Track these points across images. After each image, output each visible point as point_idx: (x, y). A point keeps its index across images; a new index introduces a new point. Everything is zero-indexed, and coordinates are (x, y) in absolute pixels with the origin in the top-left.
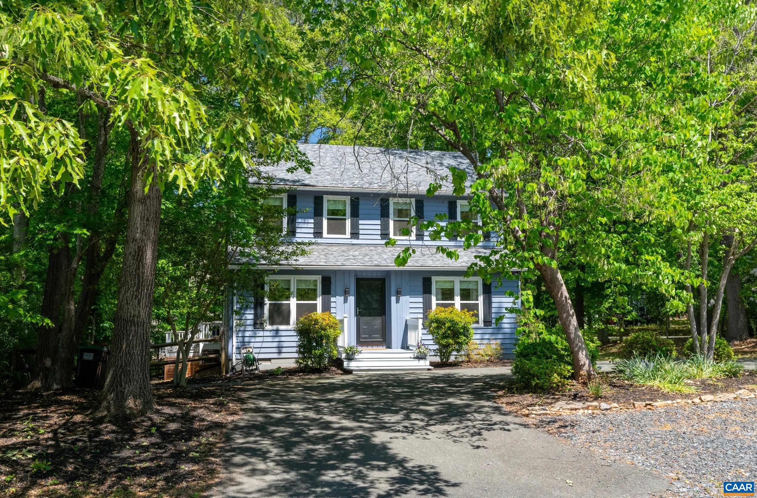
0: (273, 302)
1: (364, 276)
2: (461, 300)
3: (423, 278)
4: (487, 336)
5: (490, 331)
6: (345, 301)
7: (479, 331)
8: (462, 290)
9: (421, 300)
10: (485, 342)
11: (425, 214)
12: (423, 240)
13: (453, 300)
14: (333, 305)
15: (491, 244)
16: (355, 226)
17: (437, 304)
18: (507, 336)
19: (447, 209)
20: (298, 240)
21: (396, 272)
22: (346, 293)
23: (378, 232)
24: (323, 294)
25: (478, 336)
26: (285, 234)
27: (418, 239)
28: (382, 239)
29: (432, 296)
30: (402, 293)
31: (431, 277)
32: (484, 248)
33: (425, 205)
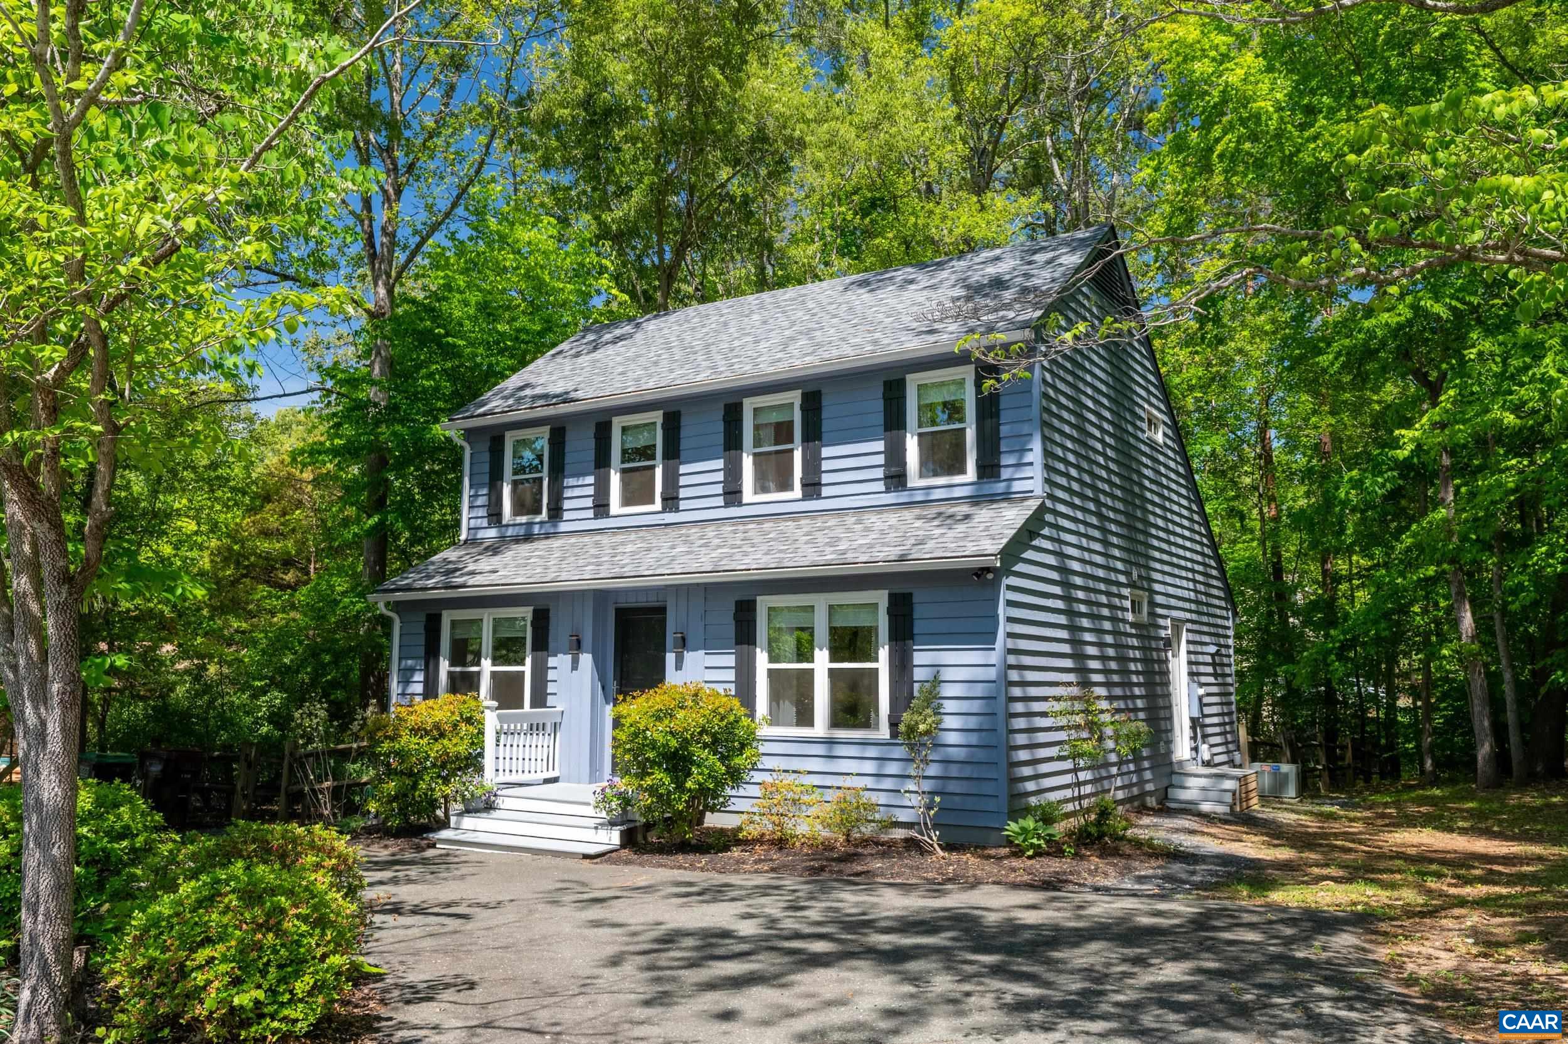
0: (458, 669)
1: (632, 602)
2: (832, 660)
3: (737, 603)
4: (893, 768)
5: (901, 752)
6: (575, 666)
7: (872, 752)
8: (833, 631)
9: (730, 660)
10: (888, 784)
11: (826, 426)
12: (819, 497)
13: (811, 659)
14: (551, 675)
15: (1000, 487)
16: (672, 481)
17: (770, 671)
18: (954, 771)
19: (880, 405)
20: (563, 527)
21: (677, 589)
22: (577, 646)
23: (719, 489)
24: (535, 648)
25: (869, 767)
26: (544, 515)
27: (806, 497)
28: (727, 505)
29: (758, 650)
30: (689, 642)
31: (759, 599)
32: (976, 500)
33: (824, 402)
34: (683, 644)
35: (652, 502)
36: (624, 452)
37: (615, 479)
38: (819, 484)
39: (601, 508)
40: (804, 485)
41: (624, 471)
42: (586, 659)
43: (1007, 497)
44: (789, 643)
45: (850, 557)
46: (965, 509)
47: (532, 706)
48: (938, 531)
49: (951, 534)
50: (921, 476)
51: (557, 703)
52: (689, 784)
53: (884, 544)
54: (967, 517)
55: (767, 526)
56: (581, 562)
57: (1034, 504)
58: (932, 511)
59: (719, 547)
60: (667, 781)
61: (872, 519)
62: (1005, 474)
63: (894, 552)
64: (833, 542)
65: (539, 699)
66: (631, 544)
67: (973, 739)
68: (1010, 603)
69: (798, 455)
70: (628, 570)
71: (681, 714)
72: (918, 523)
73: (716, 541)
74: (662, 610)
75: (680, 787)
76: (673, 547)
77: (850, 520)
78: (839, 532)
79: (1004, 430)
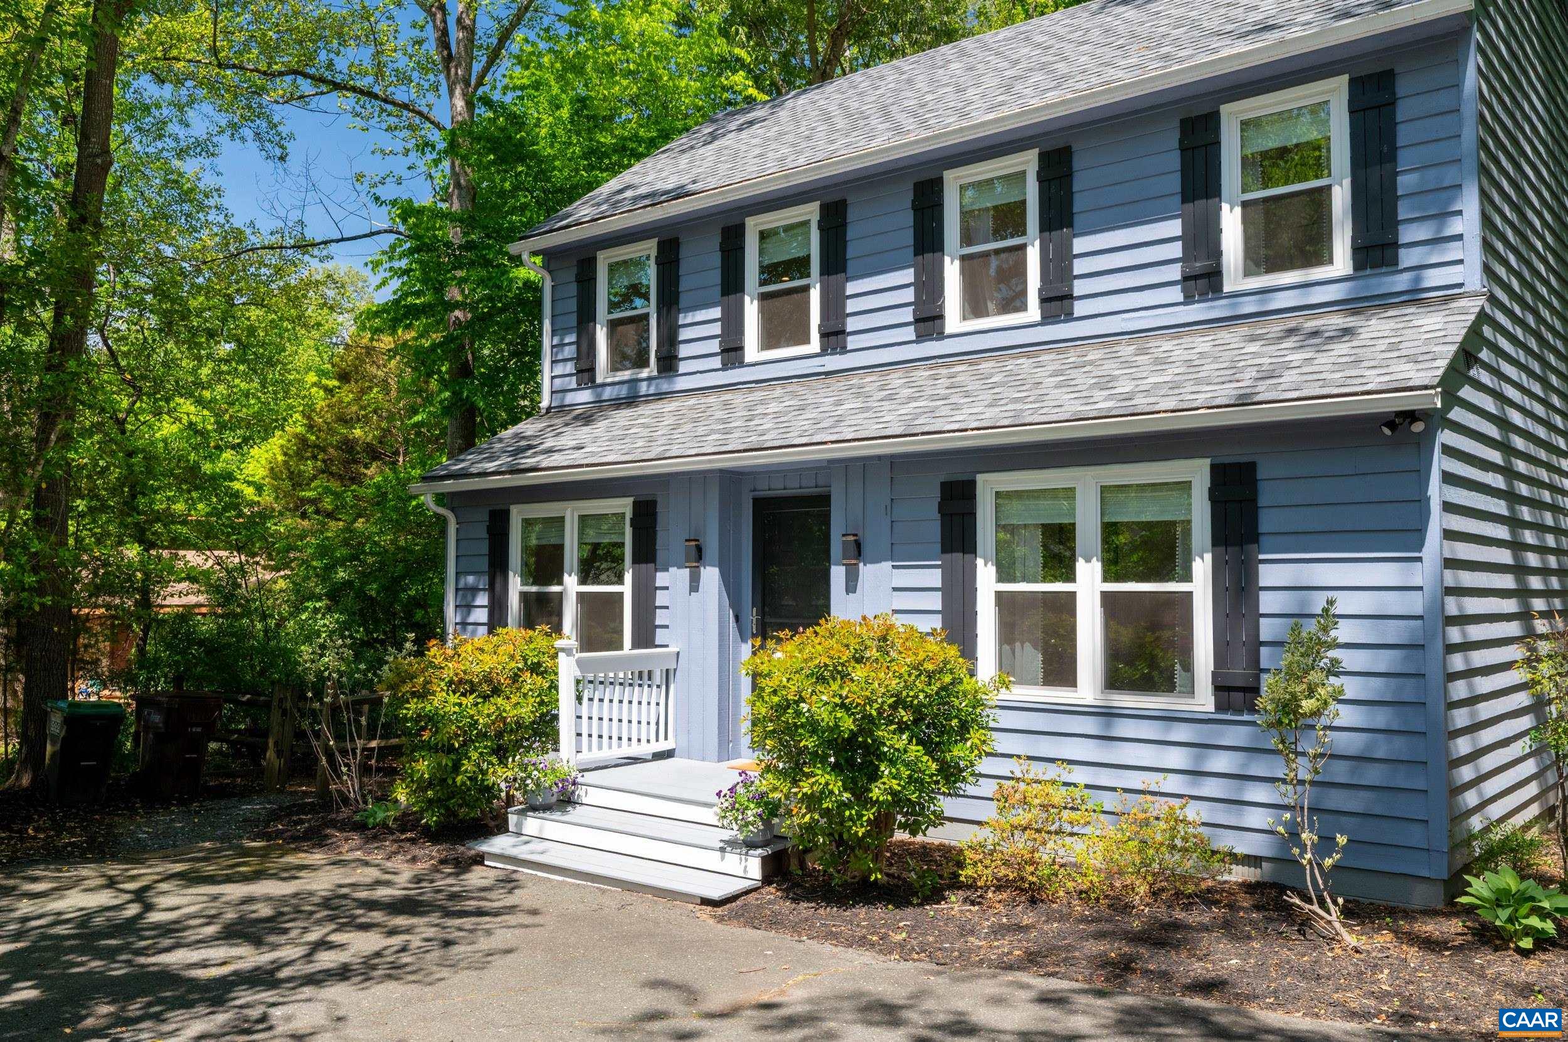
0: (534, 589)
1: (778, 488)
2: (1108, 577)
3: (944, 485)
4: (1221, 762)
5: (1236, 735)
6: (694, 585)
7: (1181, 733)
8: (1110, 530)
9: (933, 577)
10: (1211, 788)
11: (1079, 203)
12: (1069, 317)
13: (1070, 577)
14: (661, 598)
15: (1401, 282)
16: (834, 307)
17: (999, 595)
18: (1340, 772)
19: (1174, 160)
20: (681, 383)
21: (846, 465)
22: (697, 556)
23: (907, 315)
24: (636, 560)
25: (1176, 758)
26: (652, 369)
27: (1048, 318)
28: (921, 338)
29: (980, 562)
30: (867, 549)
31: (980, 478)
32: (1355, 305)
33: (1077, 164)
34: (857, 551)
35: (806, 340)
36: (763, 269)
37: (751, 310)
38: (1070, 297)
39: (732, 353)
40: (1044, 300)
41: (764, 297)
42: (711, 575)
43: (1415, 297)
44: (1031, 551)
45: (1141, 402)
46: (1338, 321)
47: (636, 645)
48: (1297, 357)
49: (1322, 359)
50: (1247, 273)
51: (670, 640)
52: (876, 793)
53: (1198, 382)
54: (1347, 332)
55: (986, 366)
56: (701, 431)
57: (1473, 306)
58: (1275, 328)
59: (911, 399)
60: (836, 786)
61: (1164, 345)
62: (1408, 257)
63: (1226, 393)
64: (1106, 383)
65: (645, 636)
66: (777, 402)
67: (1381, 718)
68: (1449, 478)
69: (1033, 255)
70: (771, 438)
71: (859, 673)
72: (1253, 348)
73: (906, 392)
74: (825, 500)
75: (861, 797)
76: (839, 403)
77: (1126, 350)
78: (1110, 368)
79: (1406, 182)
